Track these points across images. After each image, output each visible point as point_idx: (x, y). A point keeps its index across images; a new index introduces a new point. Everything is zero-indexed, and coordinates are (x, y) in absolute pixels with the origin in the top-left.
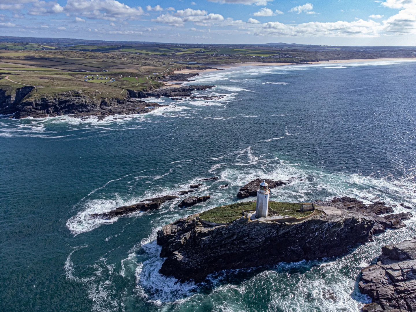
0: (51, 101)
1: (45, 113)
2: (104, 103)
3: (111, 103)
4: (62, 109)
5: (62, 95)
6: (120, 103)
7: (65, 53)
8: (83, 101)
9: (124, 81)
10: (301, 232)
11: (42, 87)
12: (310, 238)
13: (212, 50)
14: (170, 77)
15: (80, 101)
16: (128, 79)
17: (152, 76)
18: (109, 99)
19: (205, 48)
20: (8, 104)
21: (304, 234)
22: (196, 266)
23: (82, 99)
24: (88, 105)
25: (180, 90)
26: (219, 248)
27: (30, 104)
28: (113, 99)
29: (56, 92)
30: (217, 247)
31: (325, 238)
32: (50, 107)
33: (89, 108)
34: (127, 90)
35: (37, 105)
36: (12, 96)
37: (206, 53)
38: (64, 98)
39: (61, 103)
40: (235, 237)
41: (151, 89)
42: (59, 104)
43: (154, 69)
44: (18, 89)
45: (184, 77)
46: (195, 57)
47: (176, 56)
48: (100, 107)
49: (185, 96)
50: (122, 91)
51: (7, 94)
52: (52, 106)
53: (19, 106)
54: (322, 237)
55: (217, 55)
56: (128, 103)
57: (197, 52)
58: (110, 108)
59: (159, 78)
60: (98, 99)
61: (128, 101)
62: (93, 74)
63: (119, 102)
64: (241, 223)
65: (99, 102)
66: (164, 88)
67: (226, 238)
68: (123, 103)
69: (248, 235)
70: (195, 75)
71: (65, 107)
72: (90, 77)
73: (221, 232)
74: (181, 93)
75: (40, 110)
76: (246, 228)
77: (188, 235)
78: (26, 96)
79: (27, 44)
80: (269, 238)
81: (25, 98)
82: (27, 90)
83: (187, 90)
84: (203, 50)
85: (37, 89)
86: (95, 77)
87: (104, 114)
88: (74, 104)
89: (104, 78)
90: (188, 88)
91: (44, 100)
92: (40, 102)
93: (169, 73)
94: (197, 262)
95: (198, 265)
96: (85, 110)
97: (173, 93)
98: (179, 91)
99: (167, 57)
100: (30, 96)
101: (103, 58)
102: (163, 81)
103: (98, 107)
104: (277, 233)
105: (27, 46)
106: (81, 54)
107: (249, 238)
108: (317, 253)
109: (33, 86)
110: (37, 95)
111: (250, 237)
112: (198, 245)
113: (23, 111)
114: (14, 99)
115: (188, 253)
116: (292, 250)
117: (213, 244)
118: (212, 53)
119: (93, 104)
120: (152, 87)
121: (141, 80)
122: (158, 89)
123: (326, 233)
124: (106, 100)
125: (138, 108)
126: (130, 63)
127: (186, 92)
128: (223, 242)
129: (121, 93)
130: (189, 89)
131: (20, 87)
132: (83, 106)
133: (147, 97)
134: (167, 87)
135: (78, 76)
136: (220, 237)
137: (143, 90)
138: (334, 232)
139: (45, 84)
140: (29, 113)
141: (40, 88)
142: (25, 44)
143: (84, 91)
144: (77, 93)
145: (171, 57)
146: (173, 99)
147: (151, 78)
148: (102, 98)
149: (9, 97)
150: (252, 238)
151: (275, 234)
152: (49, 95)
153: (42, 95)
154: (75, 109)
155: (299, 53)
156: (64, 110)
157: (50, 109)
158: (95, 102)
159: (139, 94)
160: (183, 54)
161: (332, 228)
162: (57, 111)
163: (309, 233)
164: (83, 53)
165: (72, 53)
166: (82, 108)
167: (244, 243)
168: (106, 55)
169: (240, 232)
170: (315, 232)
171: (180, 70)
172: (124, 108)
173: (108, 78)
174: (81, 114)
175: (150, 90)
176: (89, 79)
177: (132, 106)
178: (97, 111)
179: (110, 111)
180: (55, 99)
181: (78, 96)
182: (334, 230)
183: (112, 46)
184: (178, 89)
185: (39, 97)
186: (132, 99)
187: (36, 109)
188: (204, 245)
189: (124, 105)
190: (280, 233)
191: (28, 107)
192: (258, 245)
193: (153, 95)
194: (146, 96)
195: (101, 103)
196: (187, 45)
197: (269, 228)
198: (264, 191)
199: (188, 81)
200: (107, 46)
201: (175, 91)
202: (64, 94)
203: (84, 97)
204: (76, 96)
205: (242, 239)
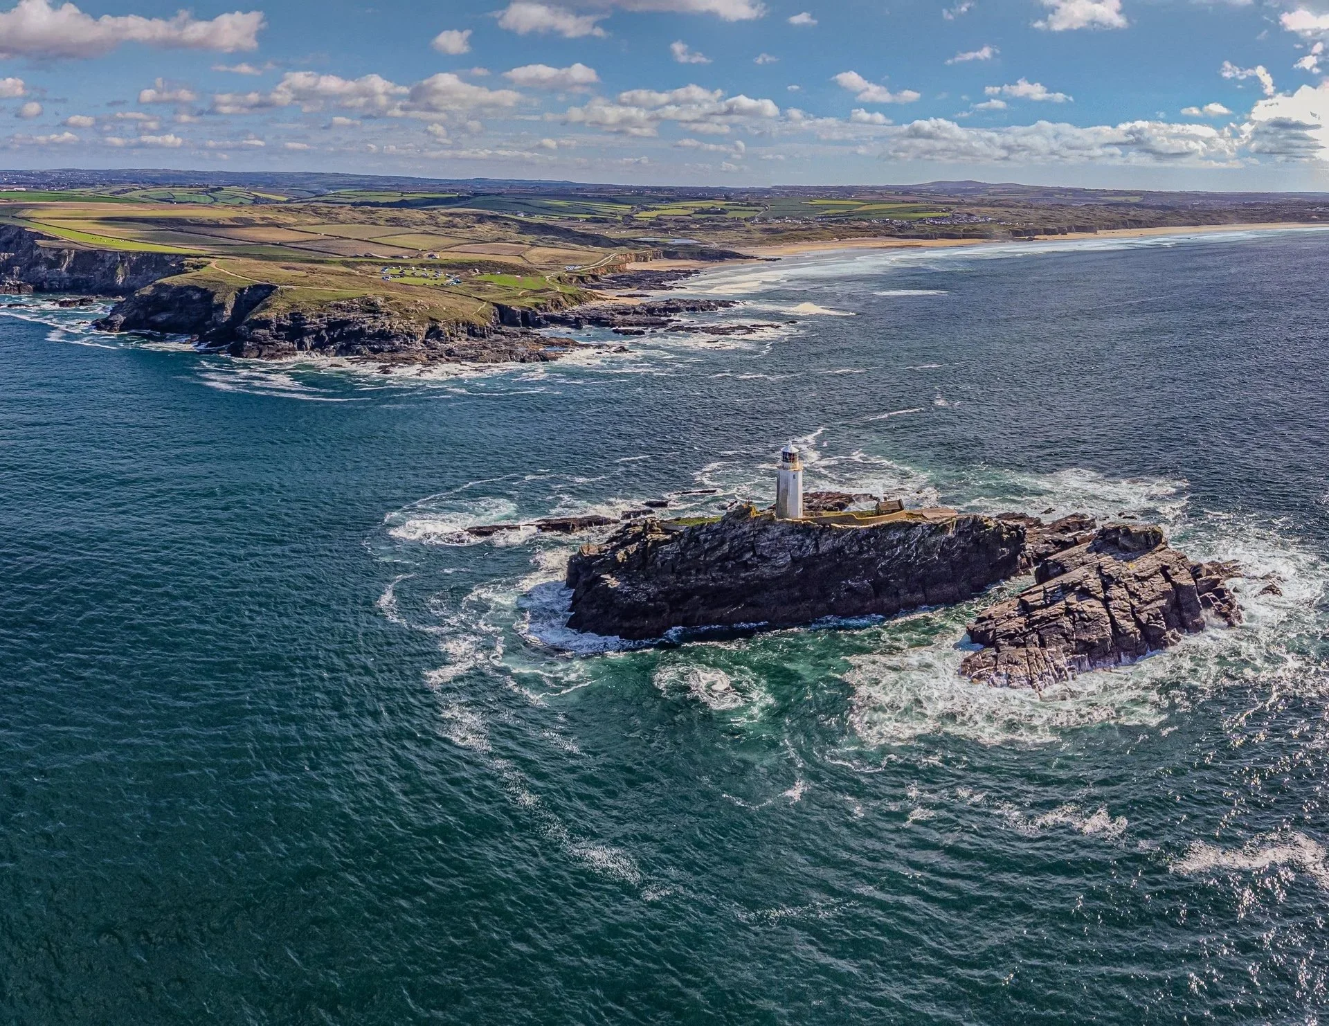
0: (312, 320)
1: (293, 349)
2: (434, 332)
3: (452, 335)
4: (332, 341)
5: (338, 307)
6: (475, 335)
7: (325, 210)
8: (384, 324)
9: (485, 283)
10: (869, 550)
11: (294, 288)
12: (885, 558)
13: (748, 205)
14: (613, 278)
15: (378, 324)
16: (493, 278)
17: (561, 273)
18: (449, 323)
19: (728, 198)
20: (215, 324)
21: (873, 553)
22: (644, 600)
23: (383, 319)
24: (396, 336)
25: (639, 310)
26: (693, 572)
27: (265, 324)
28: (457, 323)
29: (325, 299)
30: (689, 569)
31: (917, 557)
32: (308, 334)
33: (397, 343)
34: (494, 304)
35: (280, 327)
36: (227, 306)
37: (730, 215)
38: (339, 315)
39: (332, 326)
40: (726, 547)
41: (557, 305)
42: (327, 330)
43: (567, 257)
44: (242, 290)
45: (655, 280)
46: (693, 226)
47: (634, 224)
48: (424, 342)
49: (652, 324)
50: (483, 307)
51: (216, 300)
52: (313, 332)
53: (243, 328)
54: (909, 556)
55: (763, 220)
56: (494, 336)
57: (702, 211)
58: (450, 345)
59: (582, 279)
60: (421, 323)
61: (496, 332)
62: (403, 265)
63: (472, 332)
64: (738, 517)
65: (424, 329)
66: (595, 304)
67: (708, 549)
68: (483, 336)
69: (753, 548)
70: (688, 274)
71: (340, 338)
72: (395, 271)
73: (697, 539)
74: (642, 318)
75: (285, 340)
76: (747, 529)
77: (632, 548)
78: (258, 307)
79: (220, 189)
80: (800, 557)
81: (255, 310)
82: (260, 292)
83: (660, 310)
84: (720, 204)
85: (282, 292)
86: (406, 272)
87: (435, 358)
88: (361, 330)
89: (430, 274)
90: (663, 305)
91: (297, 318)
92: (288, 323)
93: (610, 268)
94: (648, 594)
95: (649, 600)
96: (387, 347)
97: (619, 318)
98: (636, 312)
99: (606, 225)
100: (267, 306)
101: (423, 223)
102: (593, 287)
103: (418, 342)
104: (817, 547)
105: (217, 194)
106: (364, 212)
107: (754, 555)
108: (902, 592)
109: (273, 283)
110: (282, 305)
111: (758, 553)
112: (652, 563)
113: (250, 340)
114: (229, 313)
115: (629, 579)
116: (850, 589)
117: (682, 562)
118: (748, 215)
119: (409, 334)
120: (561, 299)
121: (531, 282)
122: (576, 307)
123: (917, 549)
124: (440, 325)
125: (521, 349)
126: (498, 240)
127: (657, 317)
128: (702, 558)
129: (477, 310)
130: (665, 309)
131: (246, 285)
132: (384, 336)
133: (547, 326)
134: (604, 303)
135: (363, 268)
136: (695, 547)
137: (537, 305)
138: (934, 545)
139: (298, 280)
140: (261, 345)
141: (288, 290)
142: (213, 190)
143: (387, 299)
144: (372, 305)
145: (619, 225)
146: (616, 332)
147: (559, 279)
148: (432, 319)
149: (221, 306)
150: (761, 556)
151: (812, 551)
152: (309, 306)
153: (293, 306)
154: (363, 344)
155: (1011, 210)
156: (338, 345)
157: (306, 340)
158: (414, 329)
159: (524, 315)
160: (658, 218)
161: (930, 536)
162: (320, 345)
163: (883, 550)
164: (371, 212)
165: (342, 211)
166: (379, 341)
167: (746, 566)
168: (432, 218)
169: (736, 537)
170: (896, 547)
171: (645, 260)
172: (485, 348)
173: (441, 274)
174: (378, 356)
175: (556, 307)
176: (394, 276)
177: (506, 344)
178: (418, 351)
179: (450, 352)
180: (321, 316)
181: (374, 312)
182: (933, 539)
183: (444, 192)
184: (634, 307)
185: (286, 310)
186: (505, 329)
187: (276, 337)
188: (663, 564)
189: (484, 341)
190: (823, 549)
191: (261, 331)
192: (777, 573)
193: (563, 321)
194: (544, 322)
195: (428, 333)
196: (671, 190)
197: (800, 537)
198: (791, 465)
199: (665, 288)
200: (430, 192)
201: (624, 313)
202: (340, 306)
203: (388, 314)
204: (369, 311)
205: (741, 556)
